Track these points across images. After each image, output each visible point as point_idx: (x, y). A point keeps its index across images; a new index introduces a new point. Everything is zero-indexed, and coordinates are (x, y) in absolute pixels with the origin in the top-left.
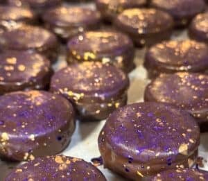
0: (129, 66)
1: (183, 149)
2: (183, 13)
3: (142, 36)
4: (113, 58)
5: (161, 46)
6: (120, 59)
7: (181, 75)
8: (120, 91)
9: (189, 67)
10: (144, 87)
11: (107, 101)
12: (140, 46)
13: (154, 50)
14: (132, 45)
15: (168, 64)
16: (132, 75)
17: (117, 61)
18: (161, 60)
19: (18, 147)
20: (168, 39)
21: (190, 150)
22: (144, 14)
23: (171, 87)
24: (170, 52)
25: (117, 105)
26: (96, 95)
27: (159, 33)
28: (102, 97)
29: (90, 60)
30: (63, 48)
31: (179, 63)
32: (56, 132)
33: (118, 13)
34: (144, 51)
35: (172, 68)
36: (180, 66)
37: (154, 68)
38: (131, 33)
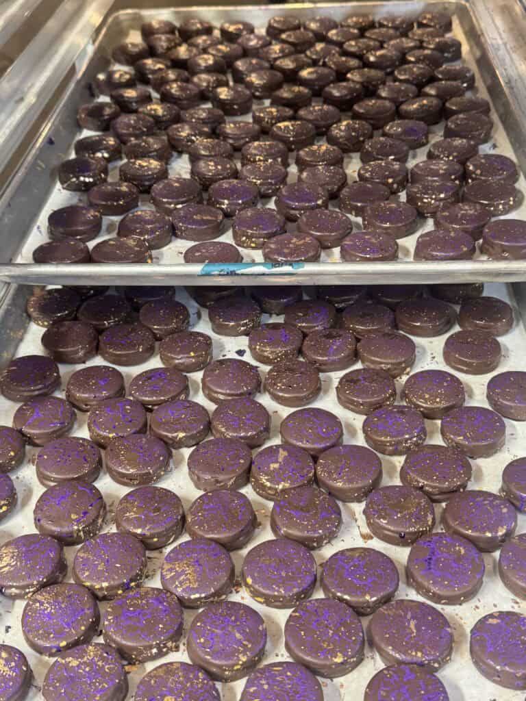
0: (286, 164)
1: (320, 202)
2: (323, 123)
3: (293, 142)
4: (275, 159)
5: (307, 150)
6: (279, 160)
7: (320, 167)
8: (283, 179)
9: (325, 162)
10: (297, 177)
11: (276, 184)
12: (291, 150)
13: (302, 153)
14: (286, 149)
15: (311, 161)
16: (288, 169)
17: (277, 161)
18: (308, 159)
19: (233, 207)
20: (312, 144)
21: (323, 203)
22: (292, 125)
23: (314, 175)
24: (313, 153)
25: (281, 187)
26: (269, 181)
27: (305, 140)
28: (273, 182)
29: (260, 160)
30: (238, 154)
31: (319, 160)
32: (251, 199)
33: (273, 125)
34: (295, 153)
35: (314, 164)
36: (319, 162)
37: (302, 164)
38: (284, 140)
